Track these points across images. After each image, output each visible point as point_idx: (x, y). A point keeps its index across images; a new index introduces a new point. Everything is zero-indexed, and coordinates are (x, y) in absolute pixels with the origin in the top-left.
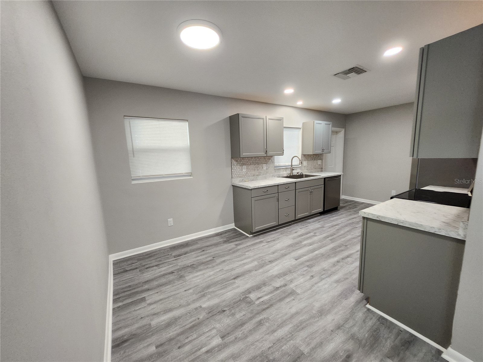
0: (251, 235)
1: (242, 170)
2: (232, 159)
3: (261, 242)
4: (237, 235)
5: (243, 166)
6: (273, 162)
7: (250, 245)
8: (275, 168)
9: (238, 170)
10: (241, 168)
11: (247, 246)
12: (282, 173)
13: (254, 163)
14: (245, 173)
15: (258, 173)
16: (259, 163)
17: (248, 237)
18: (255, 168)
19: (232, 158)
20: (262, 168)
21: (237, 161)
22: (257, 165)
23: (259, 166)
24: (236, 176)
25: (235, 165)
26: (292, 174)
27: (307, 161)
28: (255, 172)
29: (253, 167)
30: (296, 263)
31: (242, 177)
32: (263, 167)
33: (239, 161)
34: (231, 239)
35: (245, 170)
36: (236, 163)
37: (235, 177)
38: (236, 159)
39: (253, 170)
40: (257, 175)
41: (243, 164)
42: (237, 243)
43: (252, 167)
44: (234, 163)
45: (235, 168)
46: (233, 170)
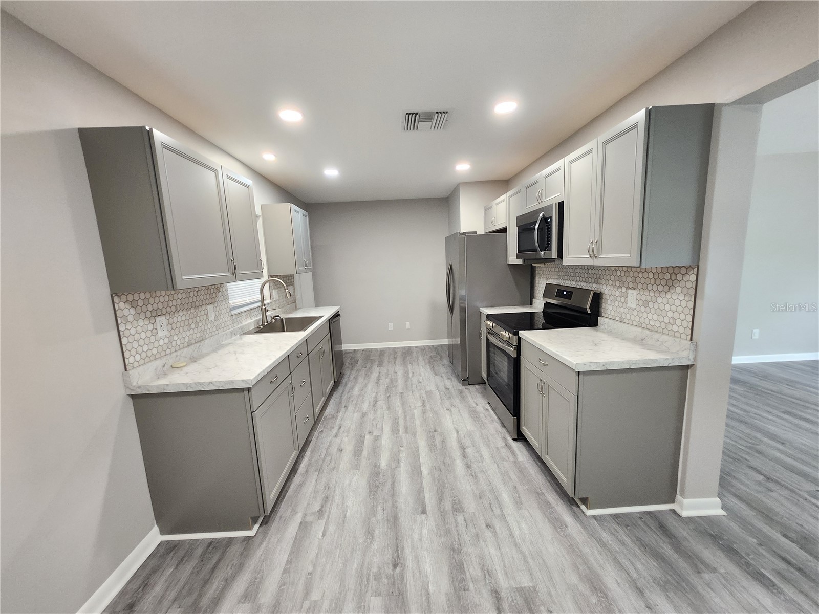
0: (256, 527)
1: (154, 332)
2: (116, 299)
3: (304, 526)
4: (203, 559)
5: (158, 319)
6: (226, 299)
7: (289, 562)
8: (234, 312)
9: (143, 335)
10: (150, 327)
11: (286, 571)
12: (245, 323)
13: (186, 306)
14: (167, 340)
15: (198, 335)
16: (197, 304)
17: (249, 539)
18: (191, 321)
19: (115, 292)
20: (205, 317)
21: (133, 304)
22: (192, 310)
23: (199, 314)
24: (138, 357)
25: (130, 318)
26: (265, 321)
27: (277, 290)
28: (192, 331)
29: (184, 318)
30: (435, 521)
31: (158, 356)
32: (207, 315)
33: (140, 303)
34: (200, 596)
35: (166, 333)
36: (132, 311)
37: (136, 364)
38: (130, 298)
39: (185, 328)
40: (197, 340)
41: (156, 314)
42: (240, 586)
43: (181, 317)
44: (126, 312)
45: (133, 331)
46: (124, 341)
